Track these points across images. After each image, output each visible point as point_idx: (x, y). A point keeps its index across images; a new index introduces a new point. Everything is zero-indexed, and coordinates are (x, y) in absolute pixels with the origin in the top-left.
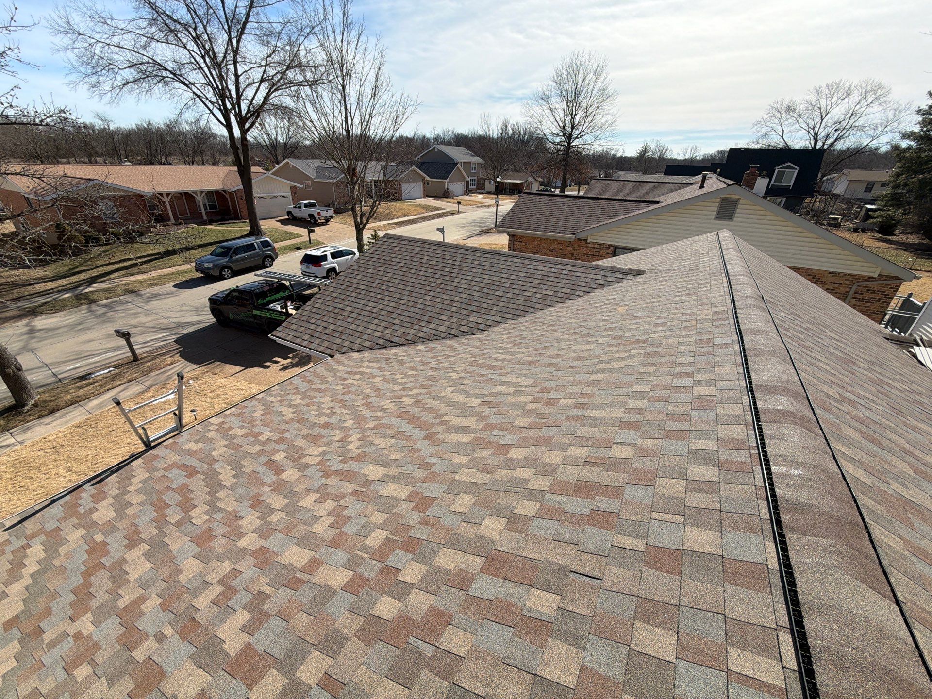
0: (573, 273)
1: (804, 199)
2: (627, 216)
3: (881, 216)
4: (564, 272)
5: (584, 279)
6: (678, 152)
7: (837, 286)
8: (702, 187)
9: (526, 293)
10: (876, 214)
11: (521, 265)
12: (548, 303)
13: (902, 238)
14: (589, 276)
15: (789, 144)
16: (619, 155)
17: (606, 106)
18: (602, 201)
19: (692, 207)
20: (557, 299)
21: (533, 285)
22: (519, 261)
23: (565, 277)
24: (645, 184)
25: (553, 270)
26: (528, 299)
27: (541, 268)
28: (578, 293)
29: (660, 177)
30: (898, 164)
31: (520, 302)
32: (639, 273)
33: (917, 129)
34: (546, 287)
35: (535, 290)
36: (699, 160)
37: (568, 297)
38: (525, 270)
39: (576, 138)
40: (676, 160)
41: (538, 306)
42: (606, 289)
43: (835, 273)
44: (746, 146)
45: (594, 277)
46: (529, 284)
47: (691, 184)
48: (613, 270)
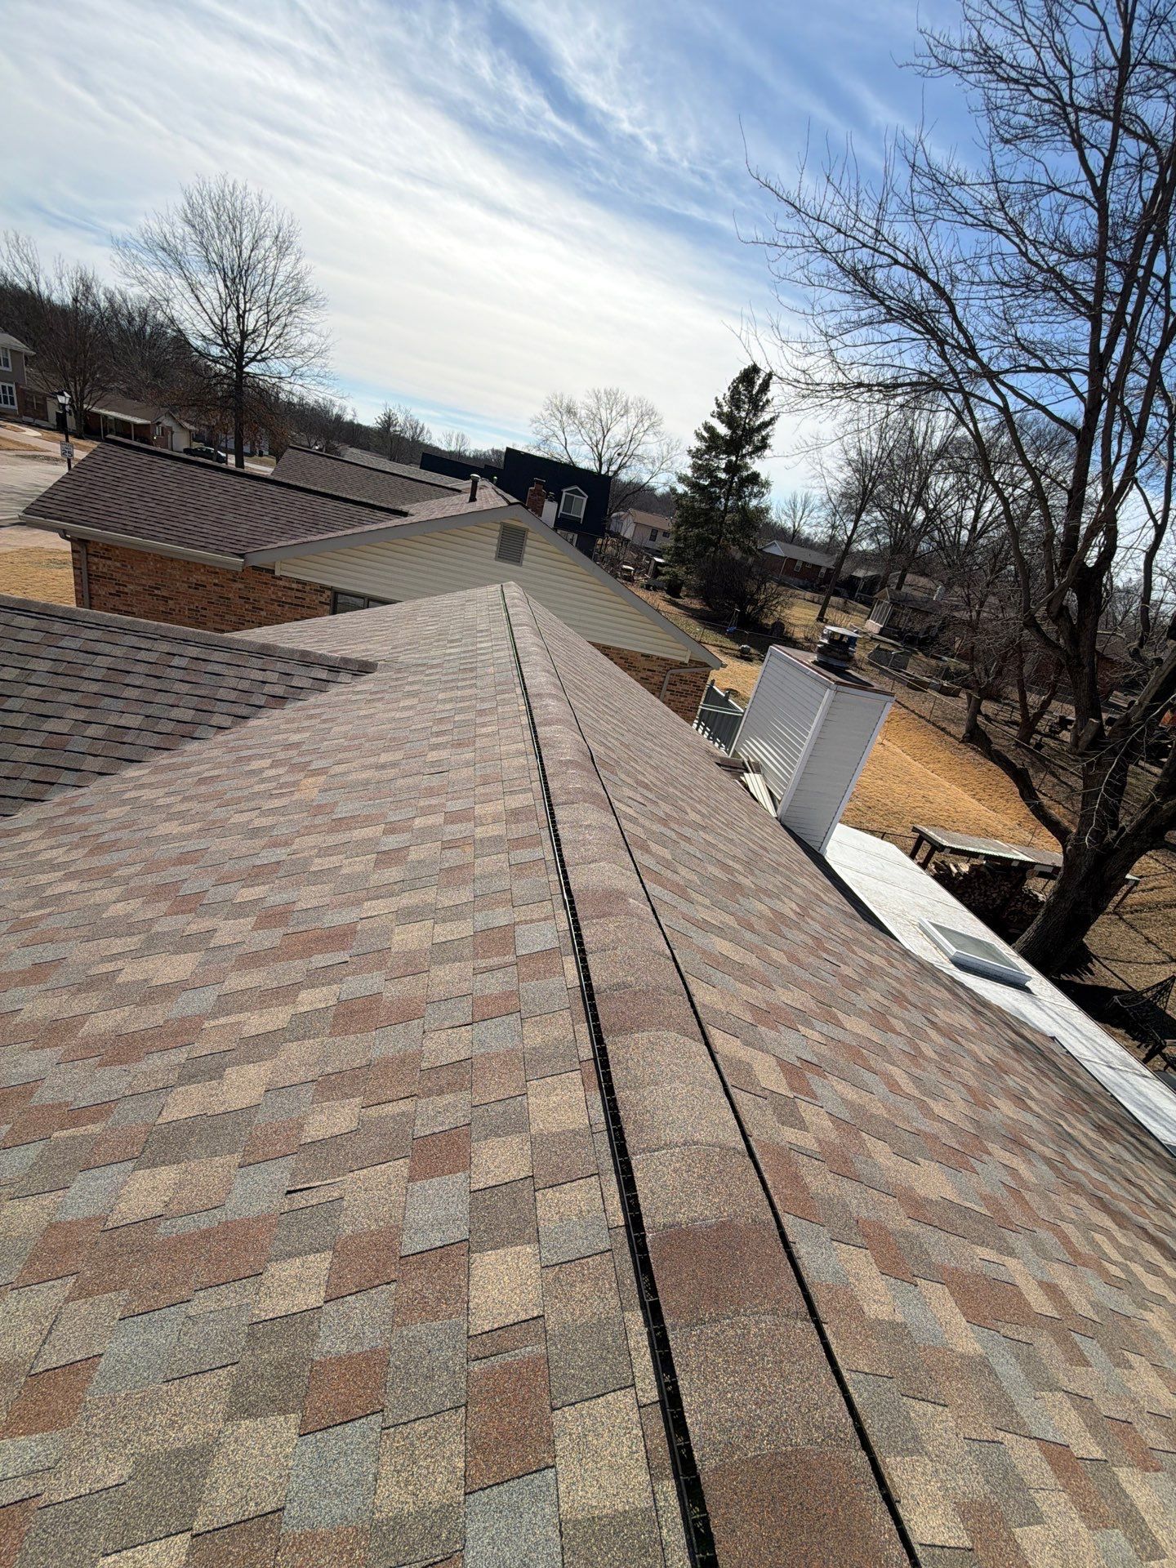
0: (202, 666)
1: (595, 542)
2: (349, 532)
3: (668, 573)
4: (176, 662)
5: (233, 683)
6: (439, 437)
7: (650, 673)
8: (473, 499)
9: (50, 725)
10: (664, 570)
11: (37, 637)
12: (125, 751)
13: (685, 601)
14: (245, 673)
15: (574, 460)
16: (348, 417)
17: (306, 314)
18: (301, 494)
19: (459, 533)
20: (155, 740)
21: (75, 698)
22: (32, 623)
23: (180, 674)
24: (387, 476)
25: (142, 655)
26: (56, 743)
27: (107, 648)
28: (216, 720)
29: (414, 471)
30: (678, 513)
31: (27, 754)
32: (364, 668)
33: (689, 473)
34: (120, 705)
35: (82, 715)
36: (469, 458)
37: (187, 733)
38: (53, 653)
39: (253, 359)
40: (437, 449)
41: (91, 764)
42: (290, 709)
43: (647, 656)
44: (526, 451)
45: (259, 676)
46: (64, 697)
47: (459, 491)
48: (307, 660)
